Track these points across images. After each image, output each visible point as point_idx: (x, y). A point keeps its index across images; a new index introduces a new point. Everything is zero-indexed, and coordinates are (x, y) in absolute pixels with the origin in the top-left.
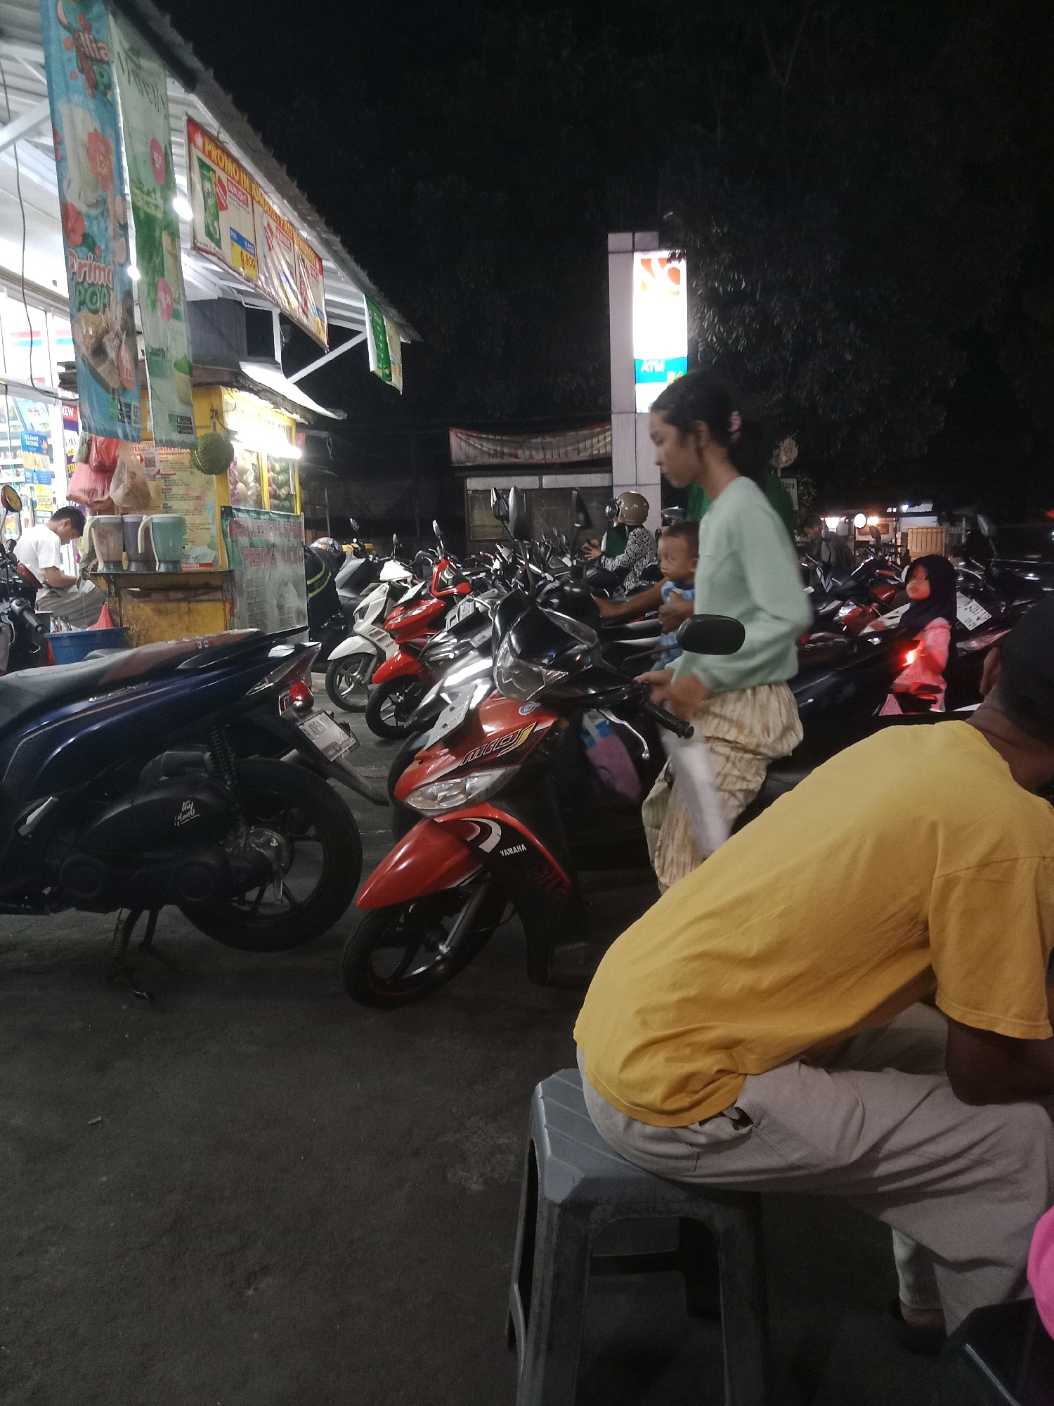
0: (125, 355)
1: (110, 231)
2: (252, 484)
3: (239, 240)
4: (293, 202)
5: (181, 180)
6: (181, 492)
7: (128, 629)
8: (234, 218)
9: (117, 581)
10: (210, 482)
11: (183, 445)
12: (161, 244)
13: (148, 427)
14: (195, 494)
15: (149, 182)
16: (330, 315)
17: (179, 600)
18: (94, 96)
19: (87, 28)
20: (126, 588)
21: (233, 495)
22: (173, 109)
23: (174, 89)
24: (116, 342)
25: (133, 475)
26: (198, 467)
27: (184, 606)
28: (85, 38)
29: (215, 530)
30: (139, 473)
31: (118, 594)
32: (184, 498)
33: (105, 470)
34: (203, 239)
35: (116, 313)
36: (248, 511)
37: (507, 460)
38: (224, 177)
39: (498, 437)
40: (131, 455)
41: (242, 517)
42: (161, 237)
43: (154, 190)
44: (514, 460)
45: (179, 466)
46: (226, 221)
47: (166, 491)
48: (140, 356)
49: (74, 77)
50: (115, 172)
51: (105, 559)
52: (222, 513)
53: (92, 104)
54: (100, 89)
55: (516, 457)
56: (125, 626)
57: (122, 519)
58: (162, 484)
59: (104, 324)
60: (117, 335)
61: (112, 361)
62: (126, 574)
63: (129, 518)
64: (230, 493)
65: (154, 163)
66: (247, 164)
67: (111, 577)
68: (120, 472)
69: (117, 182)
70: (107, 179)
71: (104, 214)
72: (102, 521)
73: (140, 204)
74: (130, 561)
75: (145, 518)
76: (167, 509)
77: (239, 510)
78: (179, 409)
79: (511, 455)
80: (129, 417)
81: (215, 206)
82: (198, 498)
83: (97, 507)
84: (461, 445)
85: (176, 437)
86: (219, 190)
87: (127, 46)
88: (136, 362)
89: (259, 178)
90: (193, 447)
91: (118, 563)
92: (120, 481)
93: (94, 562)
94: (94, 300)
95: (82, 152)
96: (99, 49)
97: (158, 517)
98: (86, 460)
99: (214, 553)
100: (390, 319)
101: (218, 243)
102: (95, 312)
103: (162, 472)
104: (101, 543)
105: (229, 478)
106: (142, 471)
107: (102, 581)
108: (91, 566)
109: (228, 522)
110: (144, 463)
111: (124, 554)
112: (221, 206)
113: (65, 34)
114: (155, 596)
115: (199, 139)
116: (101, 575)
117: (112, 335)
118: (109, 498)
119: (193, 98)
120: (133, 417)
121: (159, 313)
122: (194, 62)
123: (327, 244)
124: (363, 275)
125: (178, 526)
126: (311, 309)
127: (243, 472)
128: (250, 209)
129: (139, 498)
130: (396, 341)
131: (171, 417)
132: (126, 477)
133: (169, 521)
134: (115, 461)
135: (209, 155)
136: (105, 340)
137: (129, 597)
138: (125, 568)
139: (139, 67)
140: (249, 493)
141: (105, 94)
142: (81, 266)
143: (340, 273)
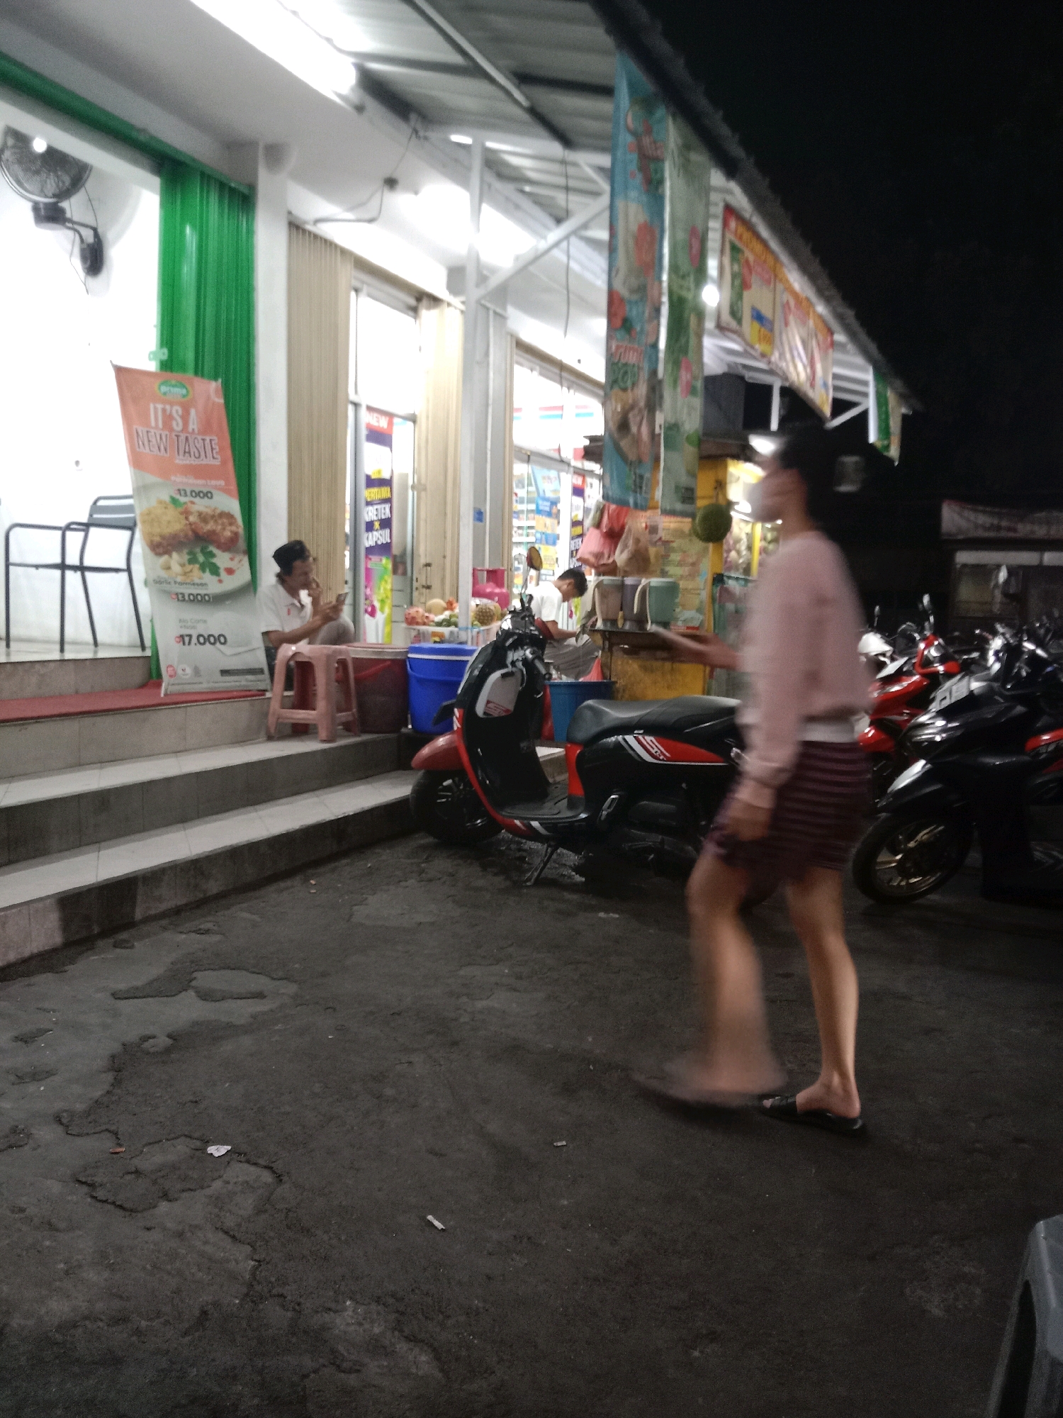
0: (645, 430)
1: (647, 314)
2: (744, 553)
3: (758, 317)
4: (812, 278)
5: (712, 265)
6: (679, 558)
7: (616, 682)
8: (758, 297)
9: (612, 638)
10: (706, 550)
11: (683, 514)
12: (688, 325)
13: (656, 497)
14: (691, 560)
15: (685, 265)
16: (836, 388)
17: (664, 659)
18: (648, 191)
19: (649, 131)
20: (619, 644)
21: (726, 562)
22: (714, 197)
23: (717, 178)
24: (638, 418)
25: (637, 541)
26: (698, 536)
27: (668, 665)
28: (646, 141)
29: (705, 595)
30: (643, 540)
31: (610, 649)
32: (680, 564)
33: (613, 536)
34: (726, 317)
35: (642, 390)
36: (737, 579)
37: (1003, 534)
38: (751, 258)
39: (996, 510)
40: (638, 522)
41: (731, 584)
42: (689, 317)
43: (688, 275)
44: (1011, 534)
45: (679, 533)
46: (750, 298)
47: (665, 557)
48: (657, 430)
49: (633, 175)
50: (656, 261)
51: (605, 617)
52: (714, 579)
53: (644, 198)
54: (653, 185)
55: (1015, 530)
56: (613, 680)
57: (623, 581)
58: (662, 550)
59: (630, 401)
60: (640, 411)
61: (633, 435)
62: (621, 633)
63: (629, 581)
64: (723, 560)
65: (691, 247)
66: (774, 245)
67: (607, 633)
68: (627, 538)
69: (657, 269)
70: (650, 266)
71: (643, 299)
72: (605, 582)
73: (675, 288)
74: (625, 620)
75: (644, 581)
76: (664, 574)
77: (729, 577)
78: (684, 480)
79: (1009, 529)
80: (641, 488)
81: (740, 285)
82: (693, 564)
83: (602, 569)
84: (953, 517)
85: (679, 506)
86: (746, 271)
87: (680, 141)
88: (654, 437)
89: (784, 258)
90: (693, 516)
91: (614, 622)
92: (625, 546)
93: (593, 619)
94: (625, 380)
95: (631, 243)
96: (656, 149)
97: (655, 581)
98: (598, 525)
99: (701, 617)
100: (894, 389)
101: (739, 321)
102: (625, 390)
103: (663, 539)
104: (602, 602)
105: (725, 547)
106: (645, 538)
107: (599, 638)
108: (590, 623)
109: (719, 588)
110: (648, 530)
111: (621, 614)
112: (745, 285)
113: (630, 139)
114: (643, 654)
115: (733, 224)
116: (598, 631)
117: (636, 411)
118: (614, 562)
119: (734, 186)
120: (644, 488)
121: (679, 389)
122: (737, 151)
123: (840, 318)
124: (873, 347)
125: (672, 590)
126: (819, 381)
127: (738, 541)
128: (772, 286)
129: (640, 562)
130: (898, 411)
131: (677, 487)
132: (631, 542)
133: (664, 585)
134: (623, 528)
135: (740, 238)
136: (630, 415)
137: (620, 654)
138: (620, 626)
139: (689, 161)
140: (741, 561)
141: (657, 188)
142: (618, 347)
143: (850, 347)
